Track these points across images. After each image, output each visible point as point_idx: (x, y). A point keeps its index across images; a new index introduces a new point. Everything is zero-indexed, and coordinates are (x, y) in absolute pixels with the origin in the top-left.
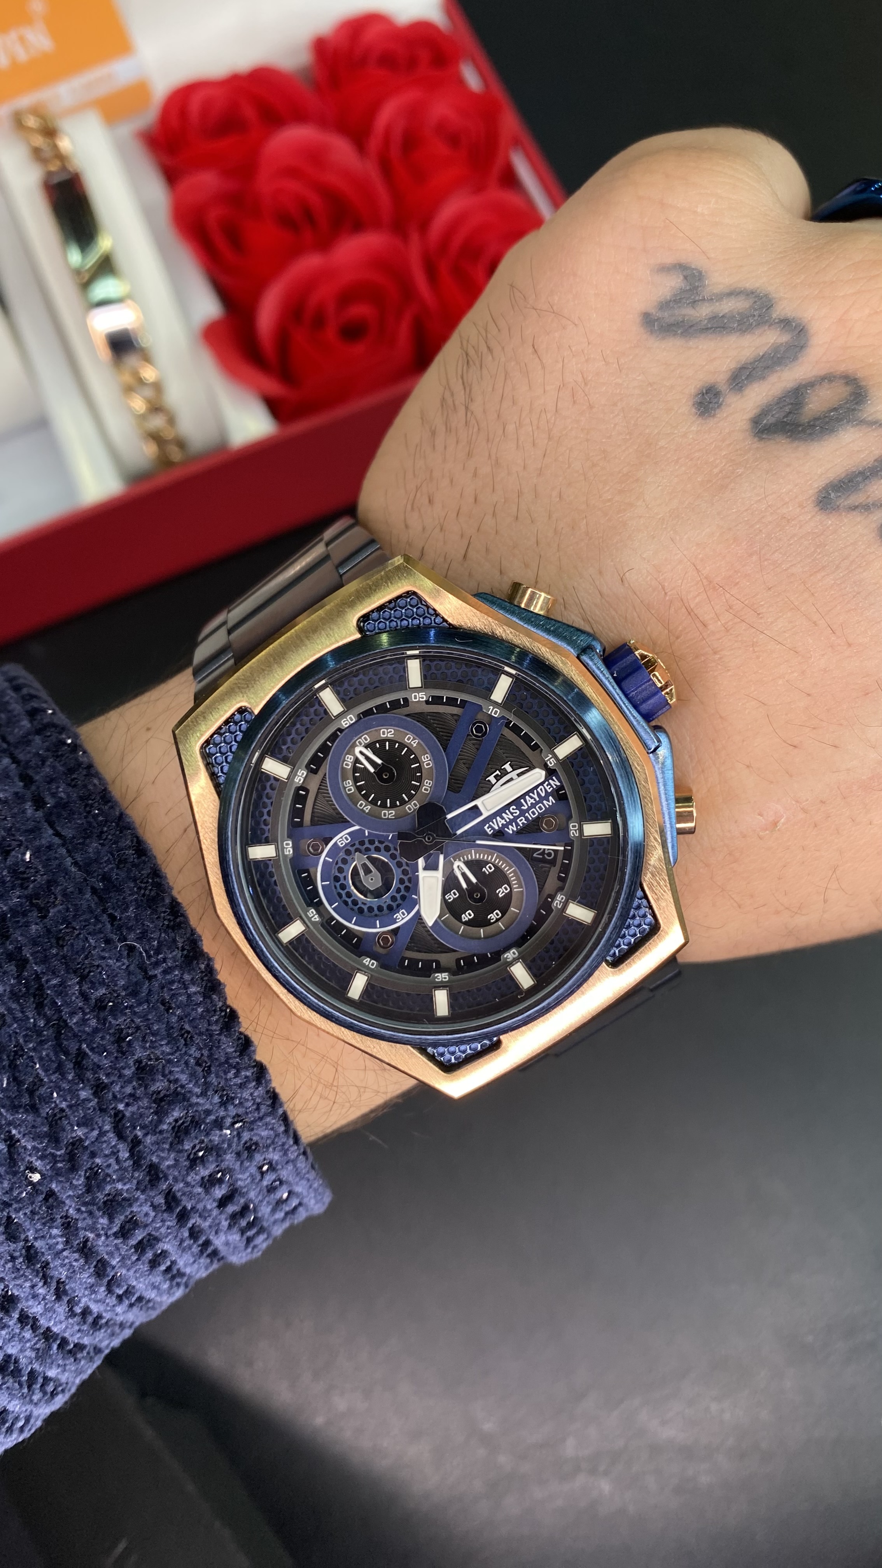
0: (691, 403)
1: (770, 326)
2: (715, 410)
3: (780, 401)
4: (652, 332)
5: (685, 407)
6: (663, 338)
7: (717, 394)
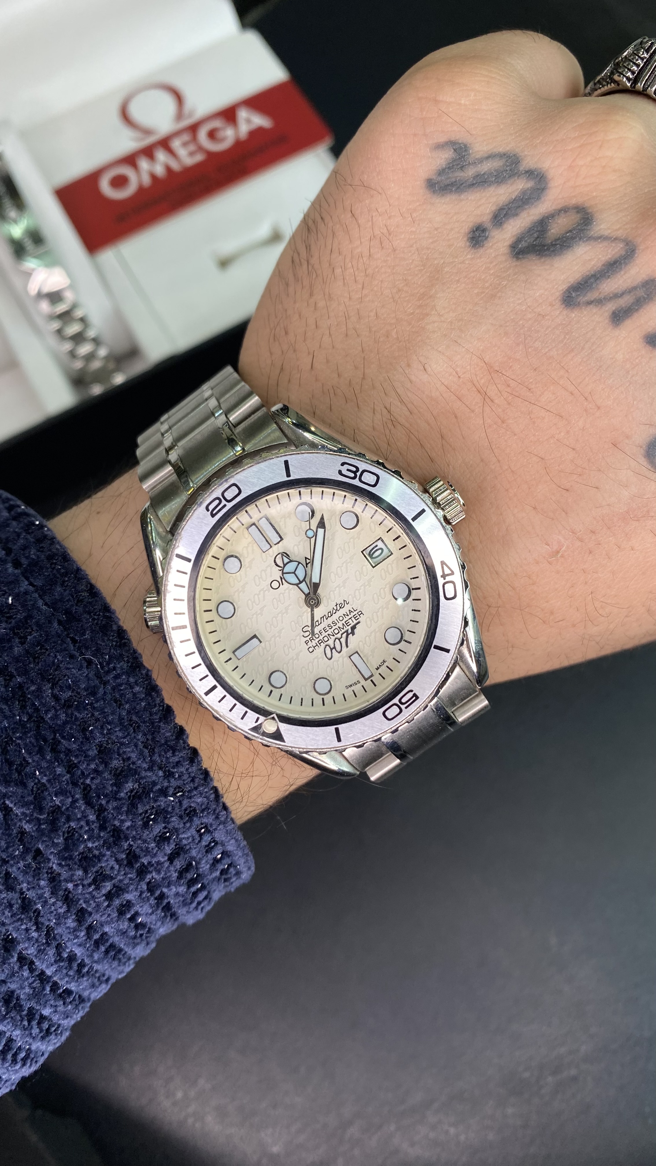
0: (465, 239)
1: (518, 177)
2: (483, 242)
3: (530, 230)
4: (434, 192)
5: (461, 242)
6: (443, 195)
7: (484, 230)
